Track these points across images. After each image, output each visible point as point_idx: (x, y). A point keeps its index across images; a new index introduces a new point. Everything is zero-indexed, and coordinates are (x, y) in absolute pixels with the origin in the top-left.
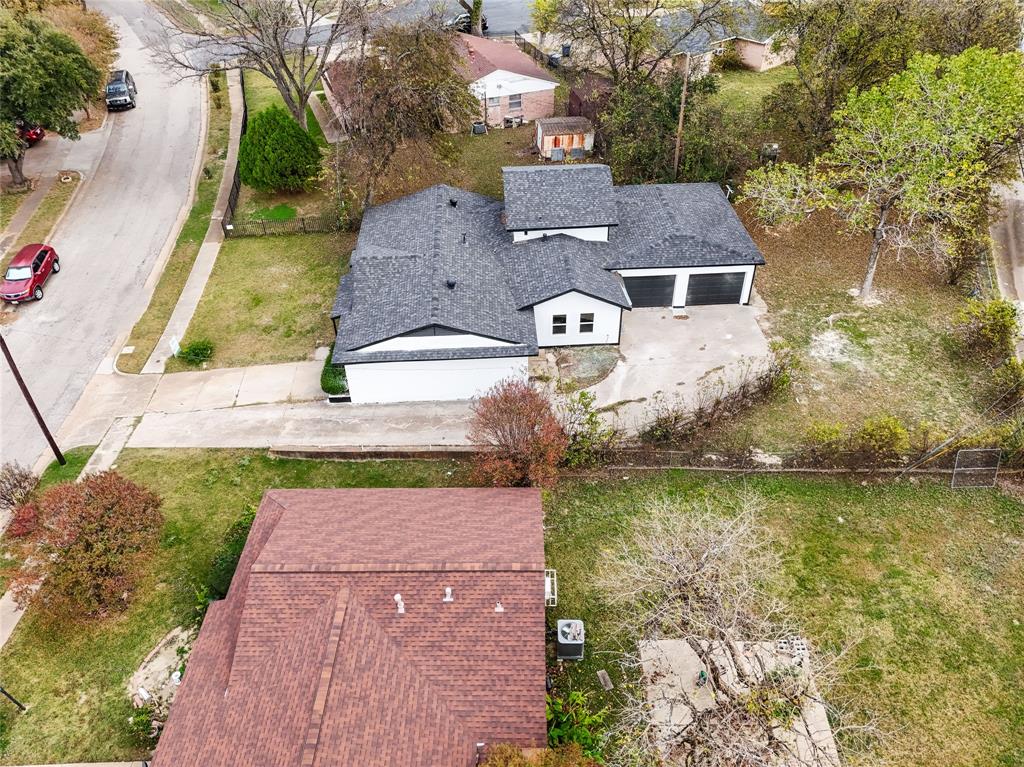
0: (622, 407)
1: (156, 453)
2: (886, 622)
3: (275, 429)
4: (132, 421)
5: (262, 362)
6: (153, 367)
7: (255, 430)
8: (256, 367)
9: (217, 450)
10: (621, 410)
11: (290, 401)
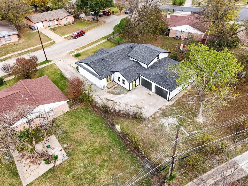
0: (111, 101)
2: (84, 170)
4: (60, 60)
6: (72, 54)
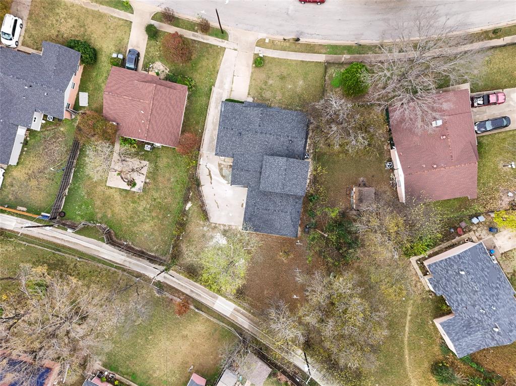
1: (221, 57)
2: (142, 210)
3: (221, 87)
4: (236, 48)
5: (251, 82)
6: (258, 50)
7: (222, 82)
8: (249, 80)
9: (217, 73)
10: (209, 177)
11: (231, 91)
